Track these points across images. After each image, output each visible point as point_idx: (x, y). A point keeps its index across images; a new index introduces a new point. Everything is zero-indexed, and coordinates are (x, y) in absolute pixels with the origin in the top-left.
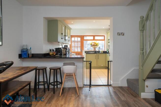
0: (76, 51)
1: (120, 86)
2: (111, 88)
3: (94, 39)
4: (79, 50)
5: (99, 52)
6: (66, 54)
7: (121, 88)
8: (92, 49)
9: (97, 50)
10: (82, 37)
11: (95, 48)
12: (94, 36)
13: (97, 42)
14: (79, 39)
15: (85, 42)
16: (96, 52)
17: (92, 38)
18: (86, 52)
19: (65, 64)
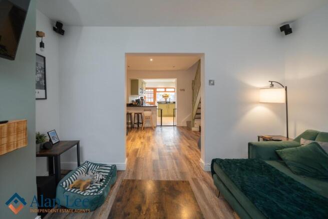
0: (150, 101)
1: (182, 126)
2: (175, 128)
3: (165, 91)
4: (152, 101)
5: (169, 102)
6: (142, 104)
7: (183, 127)
8: (163, 100)
9: (168, 100)
10: (155, 89)
11: (166, 99)
12: (165, 88)
13: (168, 93)
14: (152, 90)
15: (157, 93)
16: (167, 103)
17: (163, 90)
18: (158, 102)
19: (145, 110)
